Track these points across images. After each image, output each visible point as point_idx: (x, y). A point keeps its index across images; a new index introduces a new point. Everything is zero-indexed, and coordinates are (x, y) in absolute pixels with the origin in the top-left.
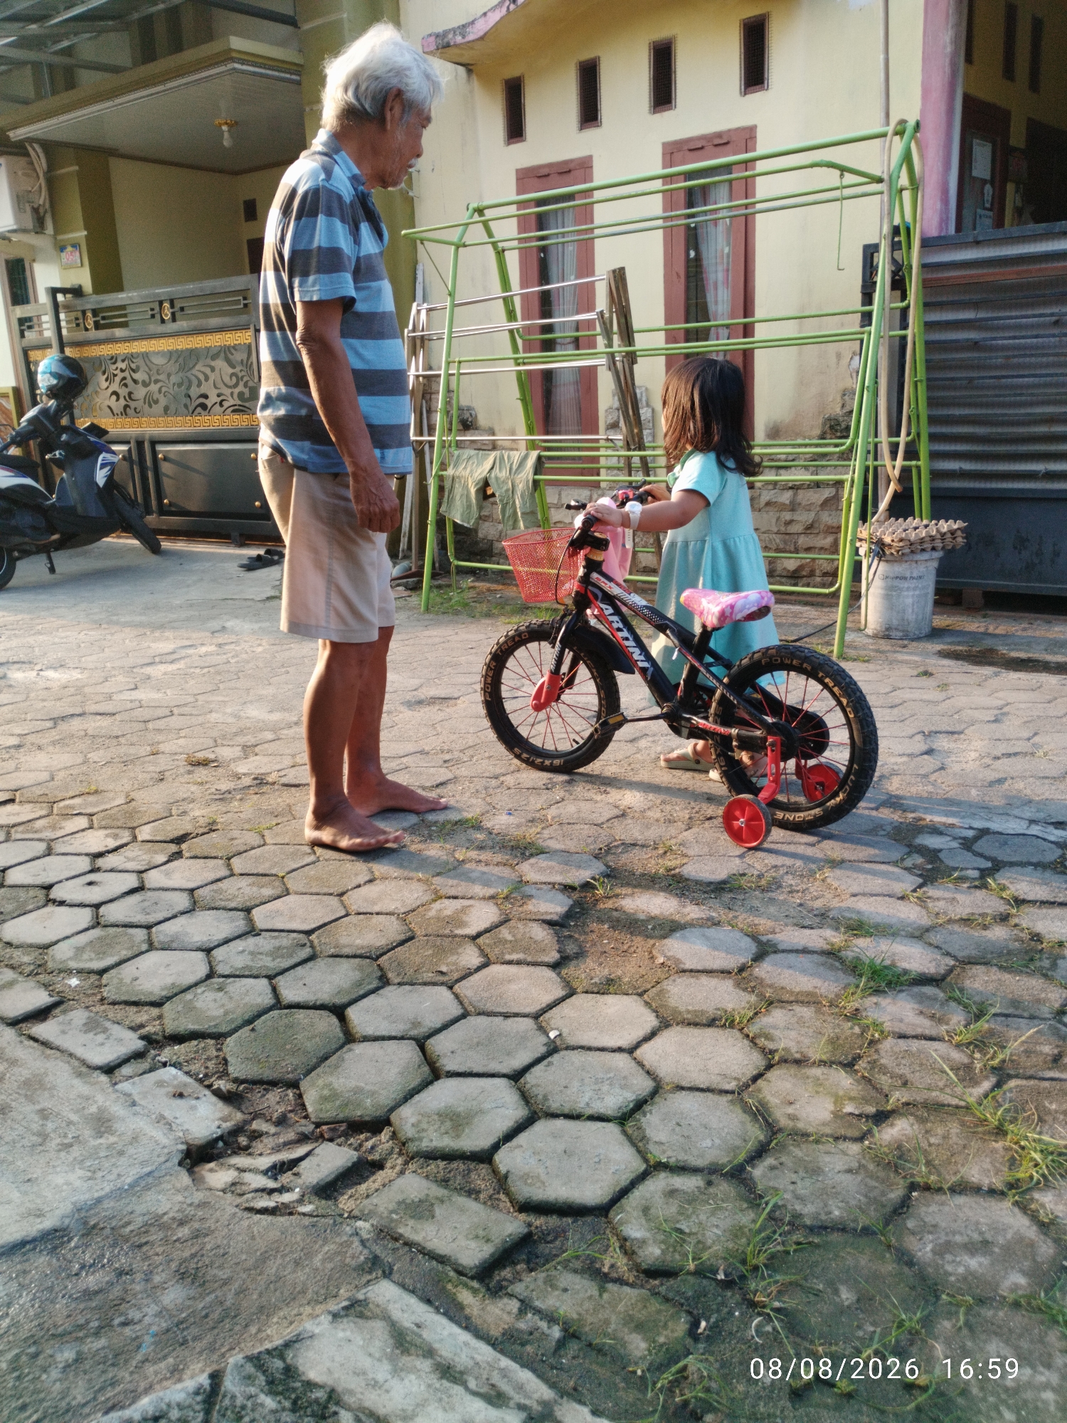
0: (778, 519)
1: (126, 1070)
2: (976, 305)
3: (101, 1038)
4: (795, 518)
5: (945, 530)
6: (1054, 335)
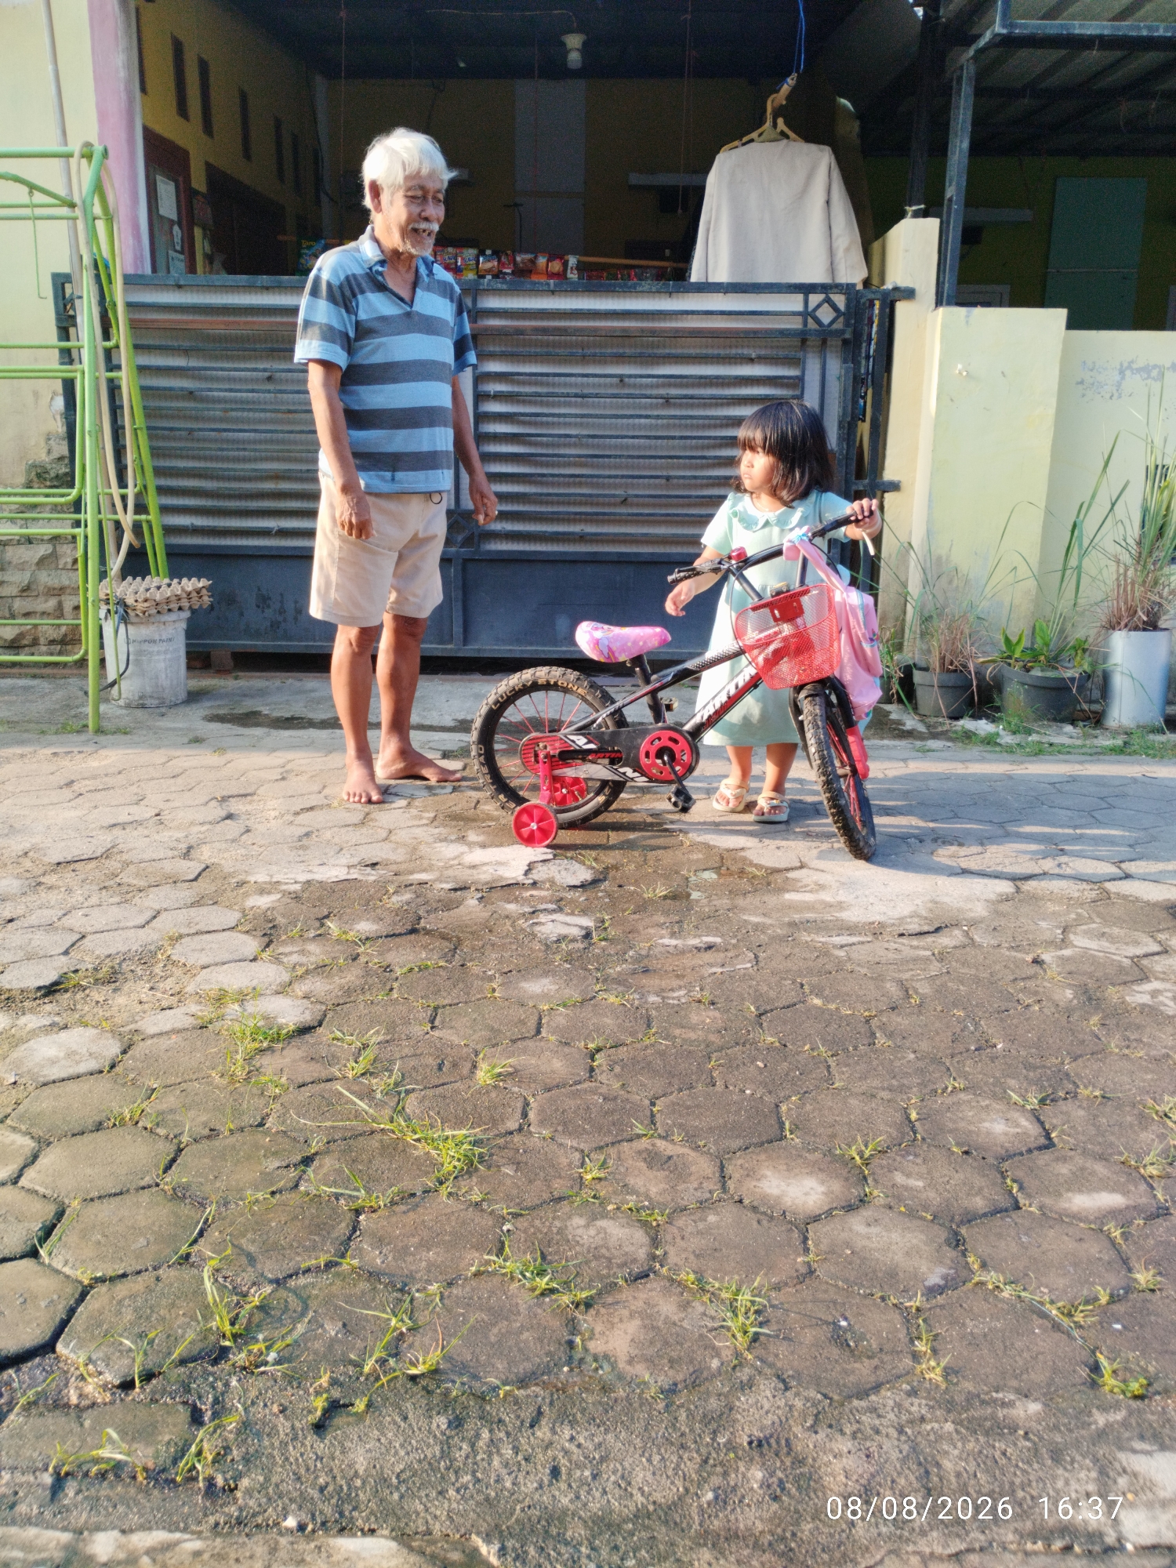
4: (7, 579)
5: (189, 588)
6: (269, 392)
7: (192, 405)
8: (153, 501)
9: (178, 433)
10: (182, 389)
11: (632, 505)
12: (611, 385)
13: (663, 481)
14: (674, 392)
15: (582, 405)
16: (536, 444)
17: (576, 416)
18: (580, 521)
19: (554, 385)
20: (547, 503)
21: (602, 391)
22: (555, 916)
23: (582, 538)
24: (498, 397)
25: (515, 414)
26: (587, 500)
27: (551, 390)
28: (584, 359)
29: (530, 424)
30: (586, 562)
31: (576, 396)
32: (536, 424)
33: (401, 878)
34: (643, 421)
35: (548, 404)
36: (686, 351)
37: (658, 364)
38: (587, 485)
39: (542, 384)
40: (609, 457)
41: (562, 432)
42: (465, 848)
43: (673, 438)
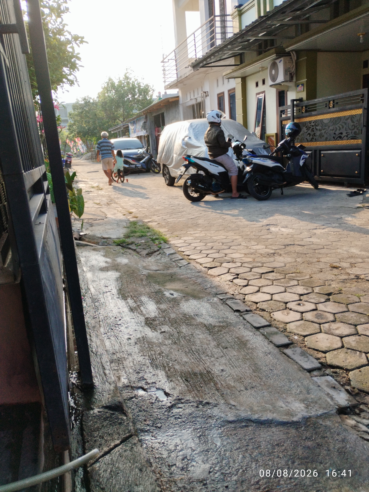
1: (315, 373)
3: (306, 359)
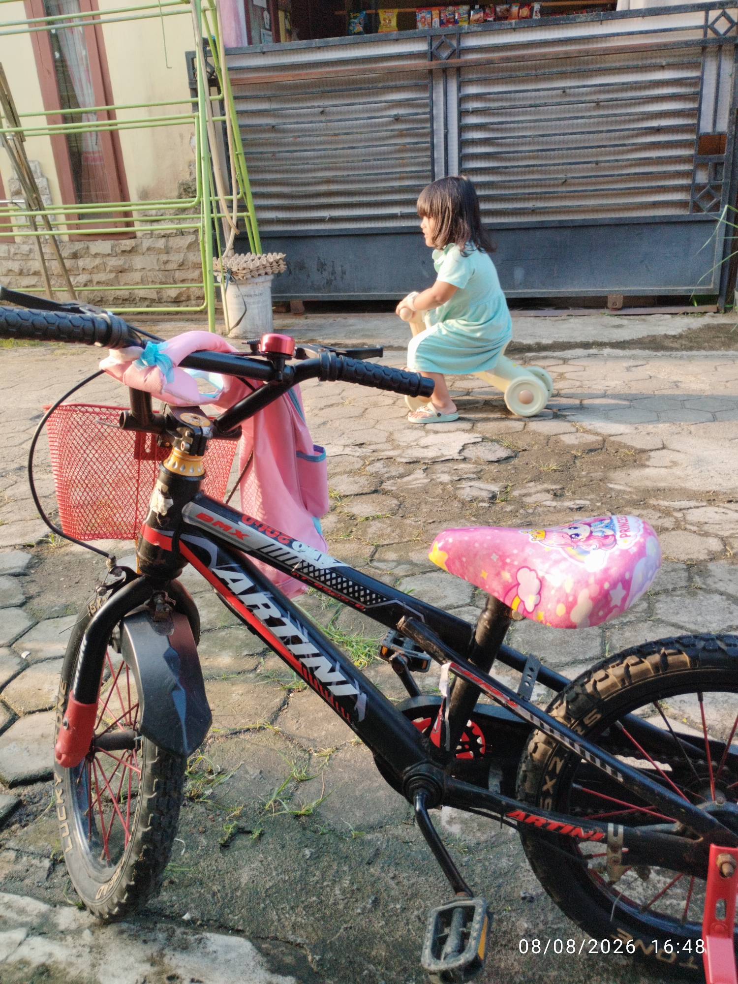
0: (158, 260)
2: (269, 99)
4: (170, 258)
5: (271, 260)
6: (321, 122)
7: (273, 135)
8: (250, 203)
9: (266, 155)
10: (267, 125)
11: (570, 185)
12: (557, 96)
13: (594, 165)
14: (603, 97)
15: (535, 113)
16: (501, 145)
17: (530, 121)
18: (532, 199)
19: (515, 99)
20: (509, 188)
21: (550, 101)
22: (472, 483)
23: (534, 211)
24: (475, 112)
25: (487, 124)
26: (538, 183)
27: (513, 104)
28: (537, 78)
29: (498, 130)
30: (534, 228)
31: (531, 106)
32: (502, 130)
33: (375, 454)
34: (580, 121)
35: (510, 115)
36: (614, 65)
37: (591, 76)
38: (538, 172)
39: (506, 100)
40: (554, 150)
41: (520, 134)
42: (423, 433)
43: (601, 132)
